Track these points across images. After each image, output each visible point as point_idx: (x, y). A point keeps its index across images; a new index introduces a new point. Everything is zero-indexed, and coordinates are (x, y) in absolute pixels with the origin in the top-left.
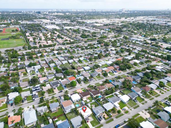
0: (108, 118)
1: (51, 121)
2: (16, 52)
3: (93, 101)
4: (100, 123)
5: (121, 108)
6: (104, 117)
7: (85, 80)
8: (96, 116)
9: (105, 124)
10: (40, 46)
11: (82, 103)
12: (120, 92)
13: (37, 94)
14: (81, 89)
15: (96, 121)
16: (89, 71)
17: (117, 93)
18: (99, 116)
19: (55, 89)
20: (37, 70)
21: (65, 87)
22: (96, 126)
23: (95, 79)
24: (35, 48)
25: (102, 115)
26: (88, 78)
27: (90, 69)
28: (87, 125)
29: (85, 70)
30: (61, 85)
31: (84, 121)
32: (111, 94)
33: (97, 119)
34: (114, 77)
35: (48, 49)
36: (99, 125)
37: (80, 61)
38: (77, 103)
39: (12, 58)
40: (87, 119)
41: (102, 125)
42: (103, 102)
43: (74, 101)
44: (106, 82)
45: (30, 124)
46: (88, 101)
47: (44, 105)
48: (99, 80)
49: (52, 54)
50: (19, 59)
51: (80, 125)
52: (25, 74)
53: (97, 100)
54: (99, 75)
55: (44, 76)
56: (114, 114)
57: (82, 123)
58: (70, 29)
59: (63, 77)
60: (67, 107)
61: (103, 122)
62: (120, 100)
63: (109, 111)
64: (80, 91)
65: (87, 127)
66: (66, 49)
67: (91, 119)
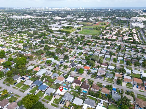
0: (66, 107)
1: (44, 81)
3: (77, 90)
6: (65, 105)
7: (95, 75)
8: (62, 99)
9: (59, 108)
10: (103, 38)
11: (68, 85)
12: (108, 104)
13: (59, 65)
14: (83, 78)
16: (109, 71)
17: (102, 101)
19: (70, 67)
20: (78, 52)
21: (76, 70)
23: (104, 79)
26: (99, 75)
27: (112, 70)
28: (52, 98)
30: (75, 68)
32: (96, 98)
36: (56, 105)
38: (67, 83)
39: (77, 41)
40: (55, 95)
41: (57, 107)
42: (81, 96)
43: (67, 81)
44: (109, 87)
45: (38, 75)
46: (74, 87)
47: (53, 72)
48: (107, 82)
50: (79, 43)
51: (49, 94)
53: (80, 92)
54: (113, 78)
57: (51, 94)
59: (84, 64)
60: (58, 80)
61: (61, 106)
62: (94, 108)
63: (73, 104)
64: (80, 78)
65: (50, 99)
66: (120, 46)
67: (58, 97)
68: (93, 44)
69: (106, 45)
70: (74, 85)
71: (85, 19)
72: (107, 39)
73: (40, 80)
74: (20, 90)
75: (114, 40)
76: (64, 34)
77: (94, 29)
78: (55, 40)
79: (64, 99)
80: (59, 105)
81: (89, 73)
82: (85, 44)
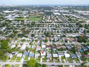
0: (51, 60)
1: (29, 51)
2: (35, 23)
3: (50, 51)
5: (61, 59)
7: (54, 41)
9: (48, 62)
10: (45, 22)
11: (45, 50)
12: (68, 52)
13: (31, 40)
16: (59, 38)
17: (65, 52)
19: (39, 40)
20: (37, 31)
21: (43, 41)
24: (43, 22)
26: (56, 40)
27: (60, 37)
29: (57, 36)
30: (42, 40)
31: (40, 57)
32: (62, 51)
34: (70, 44)
35: (47, 24)
37: (58, 32)
40: (42, 56)
41: (46, 62)
42: (54, 53)
43: (42, 48)
44: (64, 45)
46: (48, 50)
47: (30, 45)
48: (61, 43)
49: (48, 26)
50: (34, 26)
51: (37, 57)
52: (32, 32)
53: (52, 51)
54: (63, 40)
55: (38, 34)
56: (55, 60)
57: (39, 57)
58: (65, 15)
59: (45, 37)
60: (38, 49)
62: (64, 56)
63: (54, 58)
64: (48, 45)
65: (39, 59)
66: (56, 25)
67: (43, 57)
68: (42, 26)
69: (50, 26)
70: (47, 48)
71: (27, 12)
72: (47, 22)
73: (25, 52)
74: (16, 61)
75: (51, 22)
76: (20, 22)
77: (37, 17)
78: (17, 26)
79: (47, 57)
80: (47, 60)
81: (50, 41)
82: (38, 26)
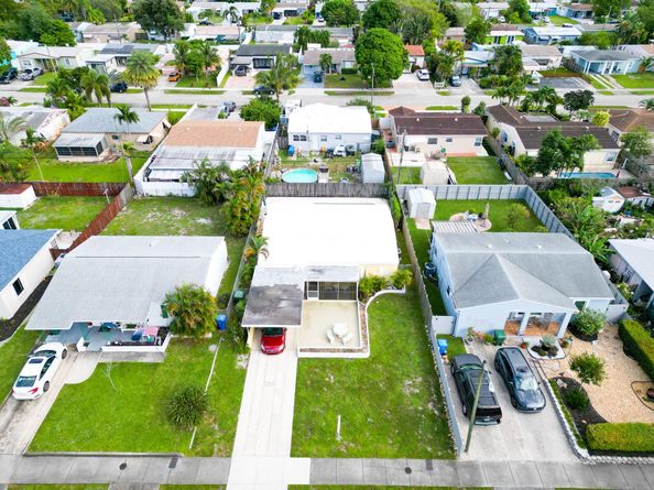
4: (445, 444)
8: (439, 325)
14: (432, 108)
15: (411, 386)
18: (495, 339)
22: (358, 469)
23: (599, 86)
25: (545, 349)
27: (581, 41)
29: (530, 38)
31: (226, 315)
33: (432, 373)
36: (419, 473)
40: (285, 303)
42: (625, 220)
51: (136, 340)
53: (555, 185)
61: (528, 454)
